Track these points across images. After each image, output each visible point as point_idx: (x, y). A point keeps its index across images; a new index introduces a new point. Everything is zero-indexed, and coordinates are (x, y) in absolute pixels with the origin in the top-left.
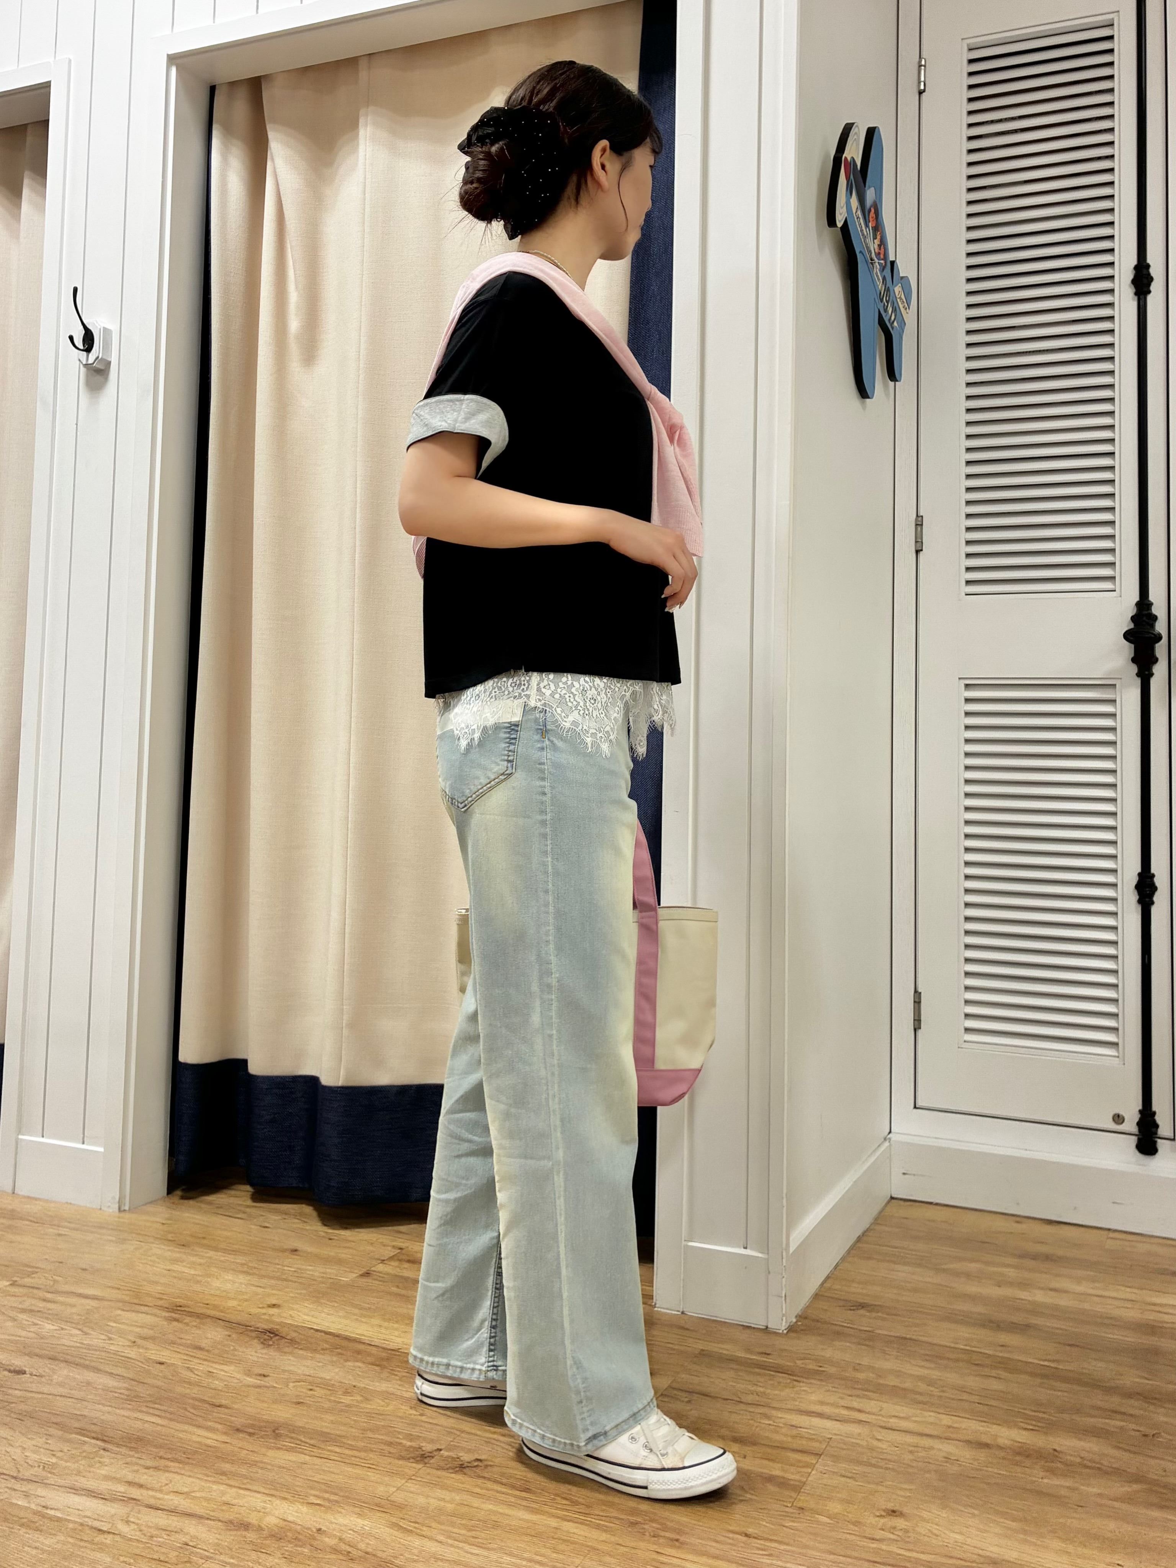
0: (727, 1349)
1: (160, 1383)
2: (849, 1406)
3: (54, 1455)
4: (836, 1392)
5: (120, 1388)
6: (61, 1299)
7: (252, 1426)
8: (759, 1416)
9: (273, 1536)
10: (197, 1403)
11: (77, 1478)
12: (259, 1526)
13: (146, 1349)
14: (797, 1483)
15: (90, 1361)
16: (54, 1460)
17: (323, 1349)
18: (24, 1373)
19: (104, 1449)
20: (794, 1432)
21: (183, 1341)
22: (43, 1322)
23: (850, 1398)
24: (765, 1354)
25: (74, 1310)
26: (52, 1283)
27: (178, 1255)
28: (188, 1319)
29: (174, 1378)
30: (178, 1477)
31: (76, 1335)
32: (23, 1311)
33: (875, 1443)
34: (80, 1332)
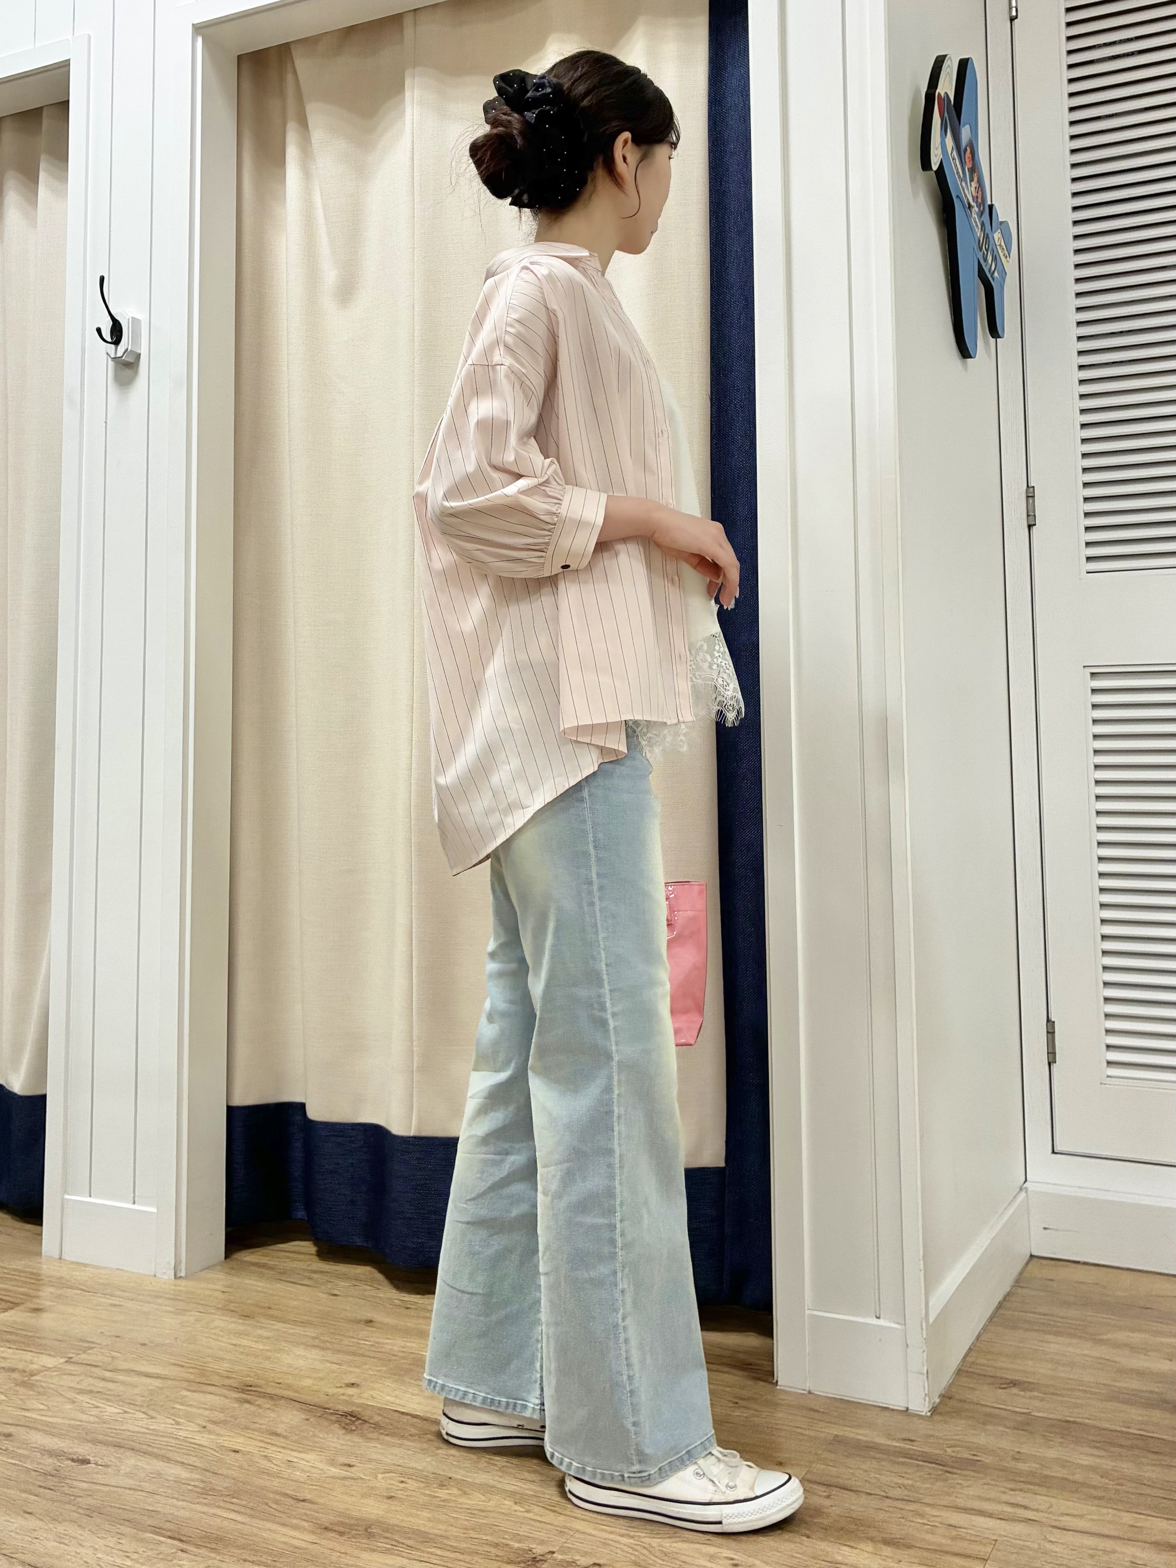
0: (868, 1435)
1: (234, 1474)
2: (1013, 1501)
3: (128, 1557)
4: (995, 1485)
5: (192, 1480)
6: (119, 1377)
7: (343, 1524)
8: (910, 1514)
10: (278, 1497)
13: (218, 1435)
17: (411, 1435)
18: (87, 1462)
19: (182, 1551)
20: (953, 1532)
21: (257, 1426)
22: (104, 1404)
23: (1013, 1492)
24: (909, 1440)
25: (137, 1391)
26: (109, 1360)
27: (241, 1327)
28: (259, 1401)
29: (249, 1468)
32: (84, 1392)
33: (1046, 1545)
34: (144, 1416)
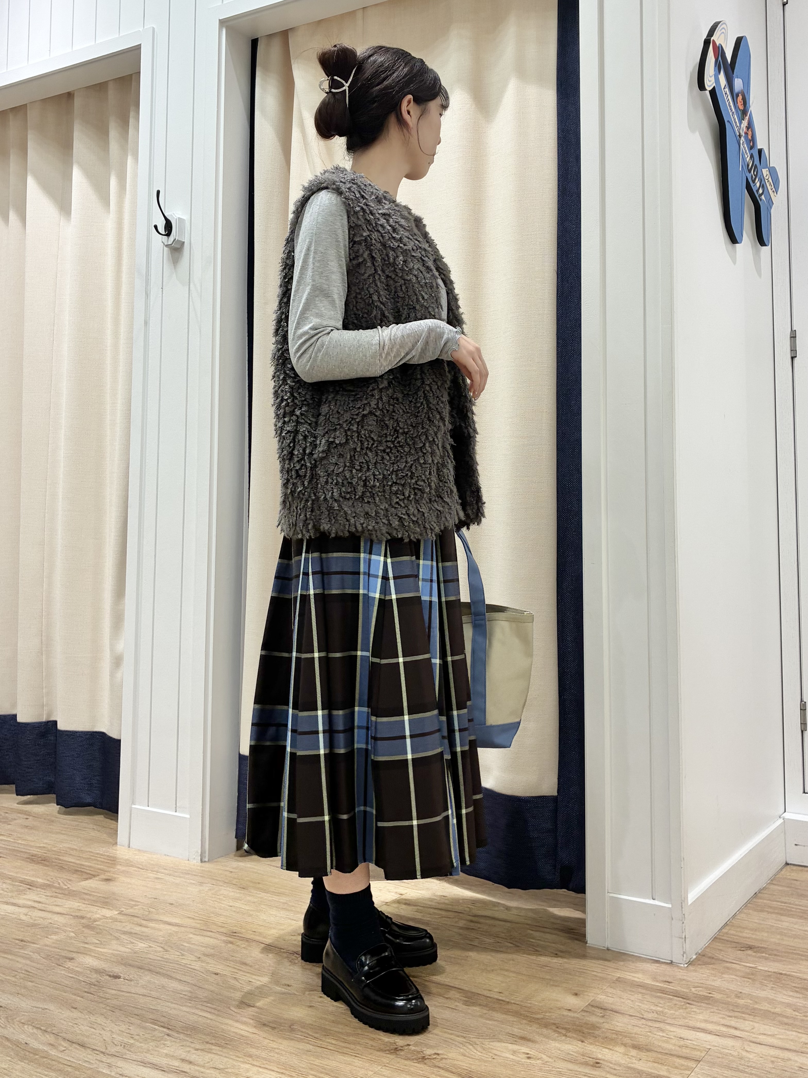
0: (639, 978)
1: (213, 988)
2: (728, 1024)
4: (719, 1013)
5: (185, 991)
6: (151, 924)
10: (237, 1004)
11: (147, 1055)
13: (208, 963)
15: (167, 971)
16: (132, 1041)
18: (119, 977)
19: (168, 1035)
20: (682, 1043)
21: (234, 958)
23: (730, 1018)
24: (668, 982)
25: (161, 933)
26: (147, 913)
27: (238, 895)
28: (239, 943)
29: (224, 985)
30: (217, 1057)
31: (159, 952)
32: (125, 933)
33: (744, 1054)
34: (162, 950)
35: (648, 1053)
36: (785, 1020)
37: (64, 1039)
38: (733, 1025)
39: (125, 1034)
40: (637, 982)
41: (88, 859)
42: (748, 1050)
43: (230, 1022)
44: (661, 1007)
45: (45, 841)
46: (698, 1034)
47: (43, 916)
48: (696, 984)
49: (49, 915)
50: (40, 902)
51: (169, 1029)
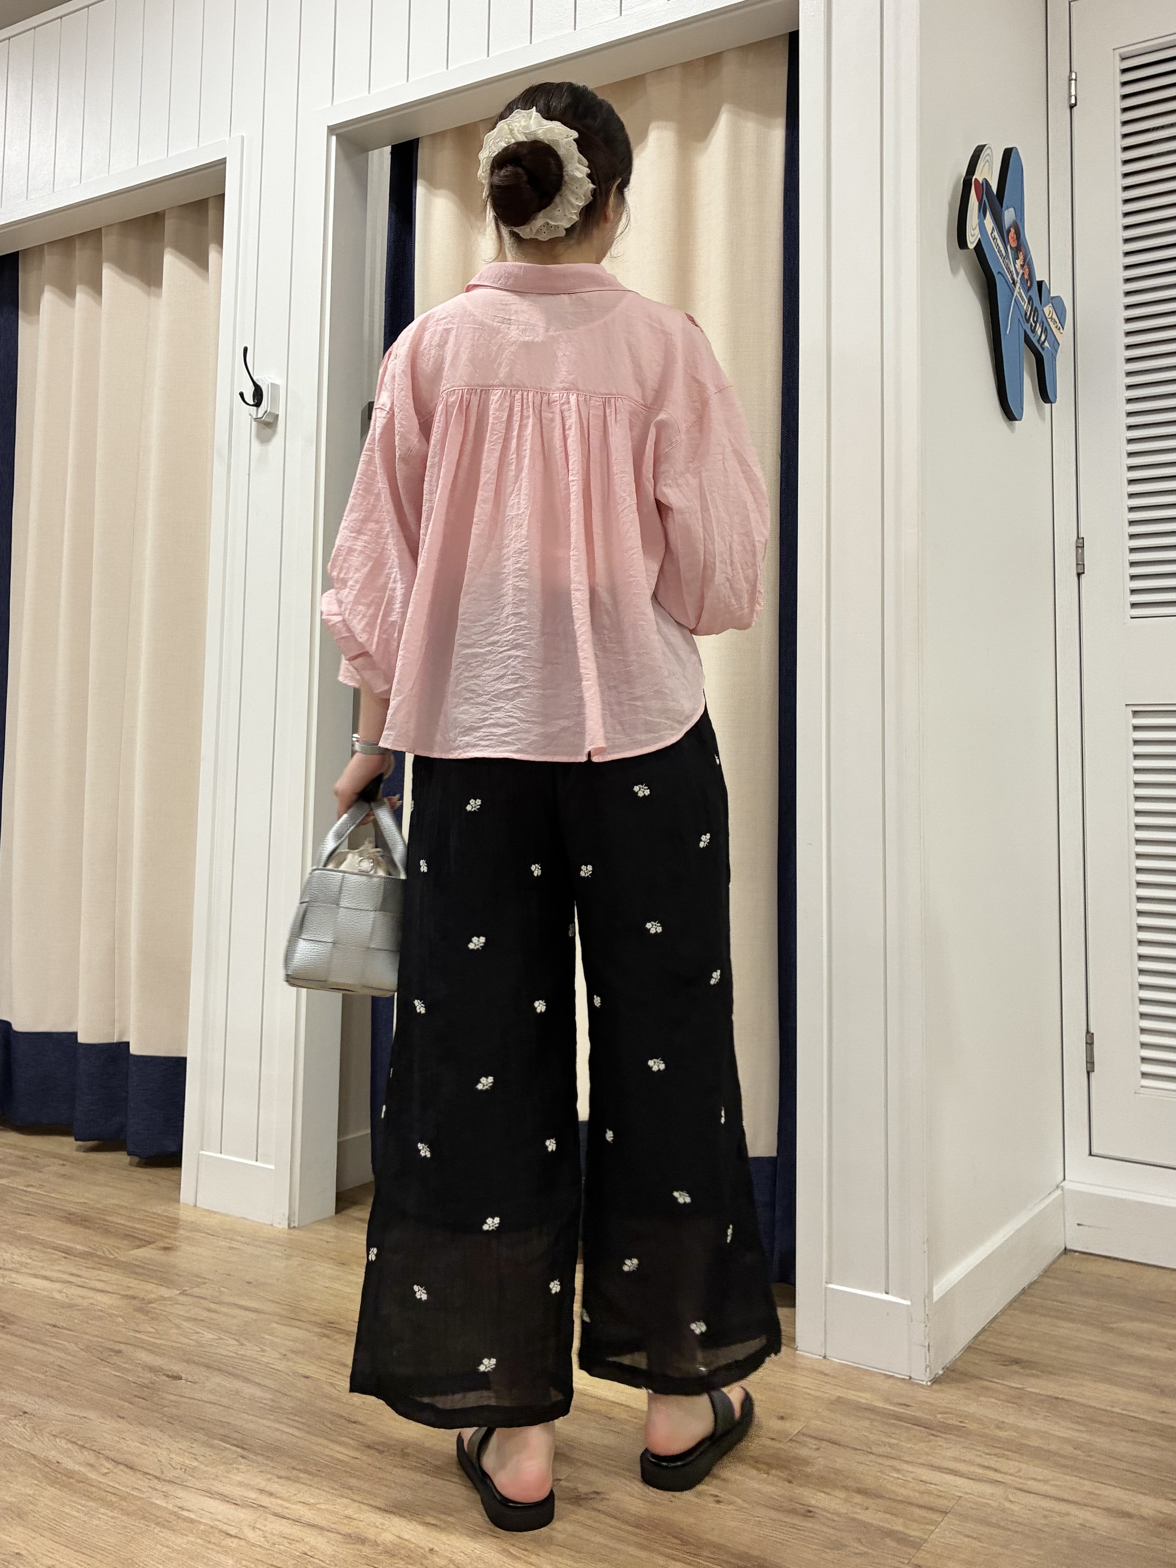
0: (865, 1398)
1: (301, 1396)
2: (986, 1464)
3: (196, 1459)
4: (973, 1449)
5: (265, 1399)
6: (224, 1309)
7: (383, 1444)
8: (888, 1468)
9: (386, 1552)
10: (334, 1418)
11: (214, 1483)
12: (376, 1541)
13: (295, 1362)
14: (919, 1541)
16: (195, 1464)
18: (180, 1378)
19: (243, 1457)
20: (923, 1487)
21: (331, 1357)
22: (204, 1331)
23: (988, 1457)
24: (906, 1405)
25: (234, 1321)
26: (217, 1294)
27: (336, 1273)
28: (338, 1336)
29: (316, 1393)
30: (305, 1488)
31: (233, 1345)
32: (188, 1319)
33: (1008, 1505)
34: (237, 1343)
35: (880, 1501)
36: (1063, 1461)
37: (107, 1458)
38: (993, 1466)
39: (186, 1454)
40: (864, 1404)
41: (141, 1221)
42: (1012, 1499)
43: (325, 1442)
44: (895, 1439)
45: (87, 1195)
46: (945, 1476)
47: (81, 1294)
48: (944, 1410)
49: (90, 1293)
50: (78, 1276)
51: (242, 1448)
